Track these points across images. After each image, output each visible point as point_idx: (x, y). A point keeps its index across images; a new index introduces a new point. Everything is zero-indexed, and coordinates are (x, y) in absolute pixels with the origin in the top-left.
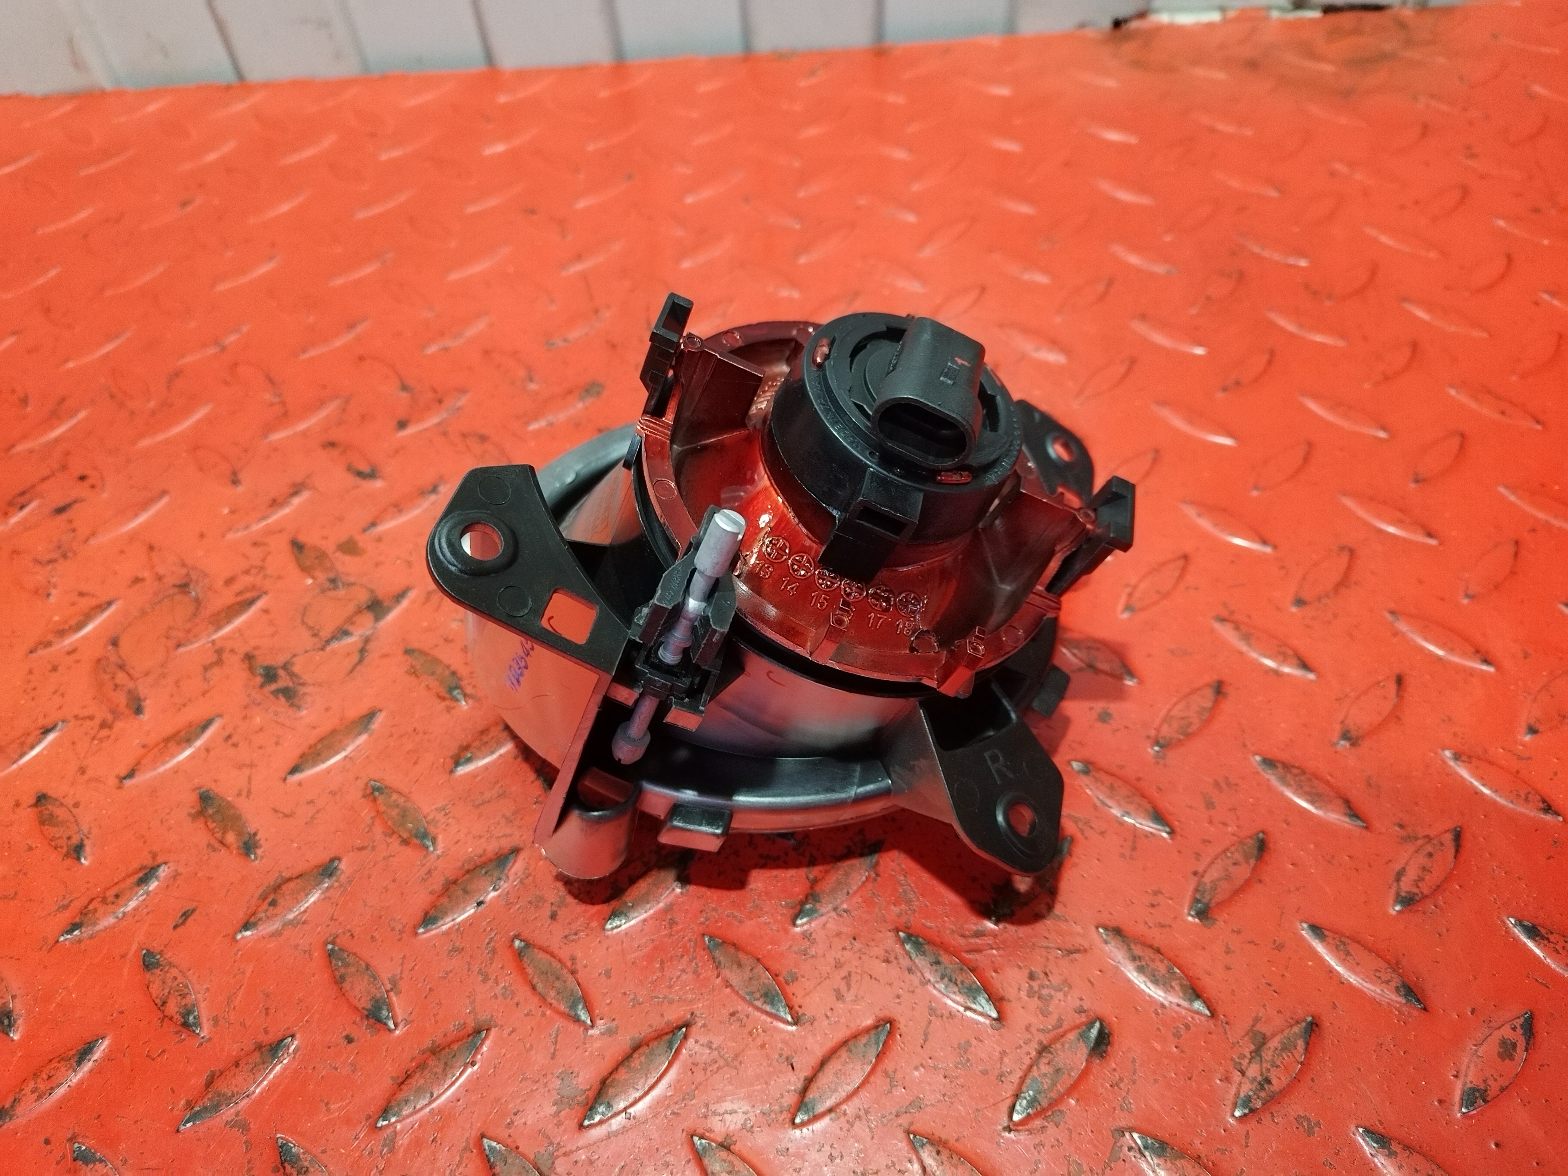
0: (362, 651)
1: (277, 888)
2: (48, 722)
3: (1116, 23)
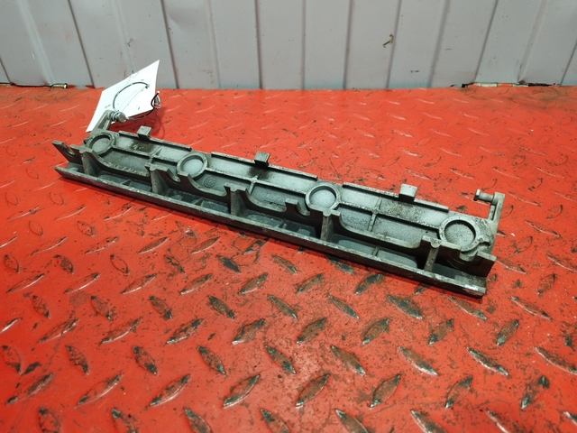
0: (257, 256)
1: (243, 328)
2: (150, 273)
3: (463, 86)
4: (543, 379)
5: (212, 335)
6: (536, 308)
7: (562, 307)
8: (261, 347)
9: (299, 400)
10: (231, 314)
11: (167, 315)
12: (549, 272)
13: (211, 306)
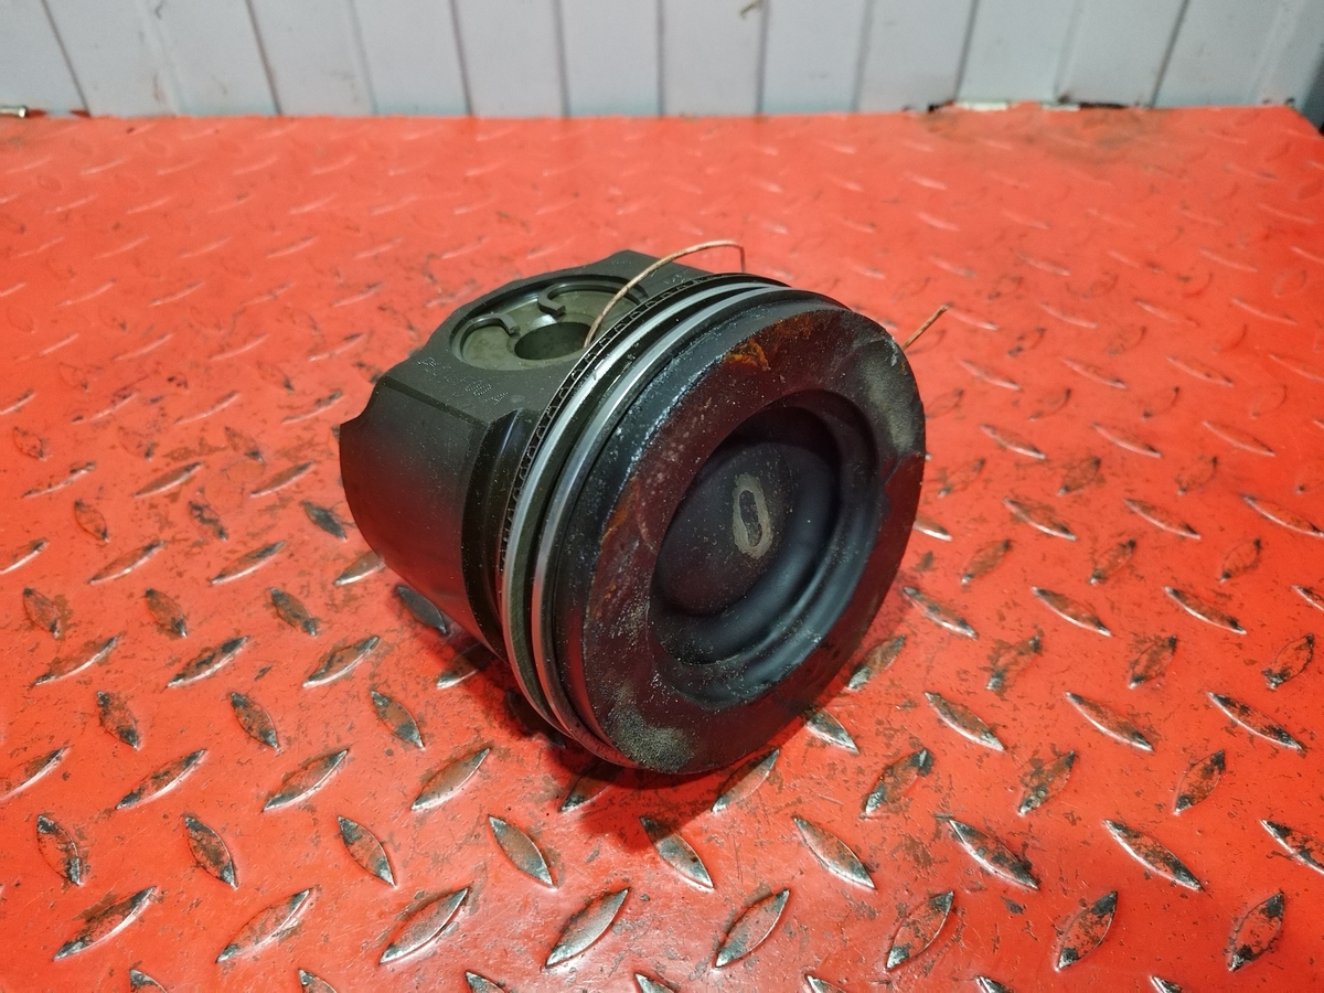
2: (153, 541)
3: (932, 108)
4: (922, 757)
5: (264, 672)
6: (949, 613)
7: (1004, 610)
8: (362, 696)
9: (419, 798)
10: (308, 626)
11: (176, 628)
12: (1001, 537)
13: (273, 610)
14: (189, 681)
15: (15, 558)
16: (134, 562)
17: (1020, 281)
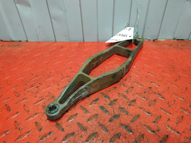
1: (67, 136)
2: (36, 113)
5: (55, 139)
6: (175, 130)
10: (63, 130)
11: (40, 130)
12: (181, 115)
13: (56, 126)
14: (42, 140)
15: (14, 115)
16: (33, 117)
17: (174, 68)
